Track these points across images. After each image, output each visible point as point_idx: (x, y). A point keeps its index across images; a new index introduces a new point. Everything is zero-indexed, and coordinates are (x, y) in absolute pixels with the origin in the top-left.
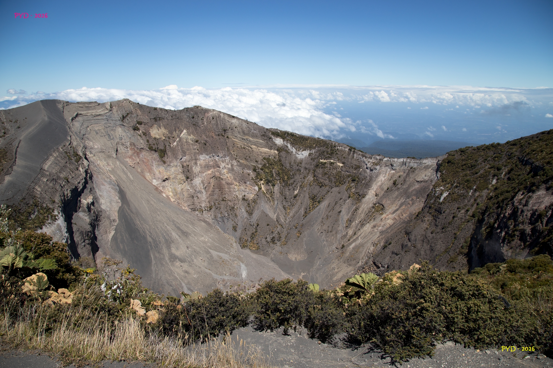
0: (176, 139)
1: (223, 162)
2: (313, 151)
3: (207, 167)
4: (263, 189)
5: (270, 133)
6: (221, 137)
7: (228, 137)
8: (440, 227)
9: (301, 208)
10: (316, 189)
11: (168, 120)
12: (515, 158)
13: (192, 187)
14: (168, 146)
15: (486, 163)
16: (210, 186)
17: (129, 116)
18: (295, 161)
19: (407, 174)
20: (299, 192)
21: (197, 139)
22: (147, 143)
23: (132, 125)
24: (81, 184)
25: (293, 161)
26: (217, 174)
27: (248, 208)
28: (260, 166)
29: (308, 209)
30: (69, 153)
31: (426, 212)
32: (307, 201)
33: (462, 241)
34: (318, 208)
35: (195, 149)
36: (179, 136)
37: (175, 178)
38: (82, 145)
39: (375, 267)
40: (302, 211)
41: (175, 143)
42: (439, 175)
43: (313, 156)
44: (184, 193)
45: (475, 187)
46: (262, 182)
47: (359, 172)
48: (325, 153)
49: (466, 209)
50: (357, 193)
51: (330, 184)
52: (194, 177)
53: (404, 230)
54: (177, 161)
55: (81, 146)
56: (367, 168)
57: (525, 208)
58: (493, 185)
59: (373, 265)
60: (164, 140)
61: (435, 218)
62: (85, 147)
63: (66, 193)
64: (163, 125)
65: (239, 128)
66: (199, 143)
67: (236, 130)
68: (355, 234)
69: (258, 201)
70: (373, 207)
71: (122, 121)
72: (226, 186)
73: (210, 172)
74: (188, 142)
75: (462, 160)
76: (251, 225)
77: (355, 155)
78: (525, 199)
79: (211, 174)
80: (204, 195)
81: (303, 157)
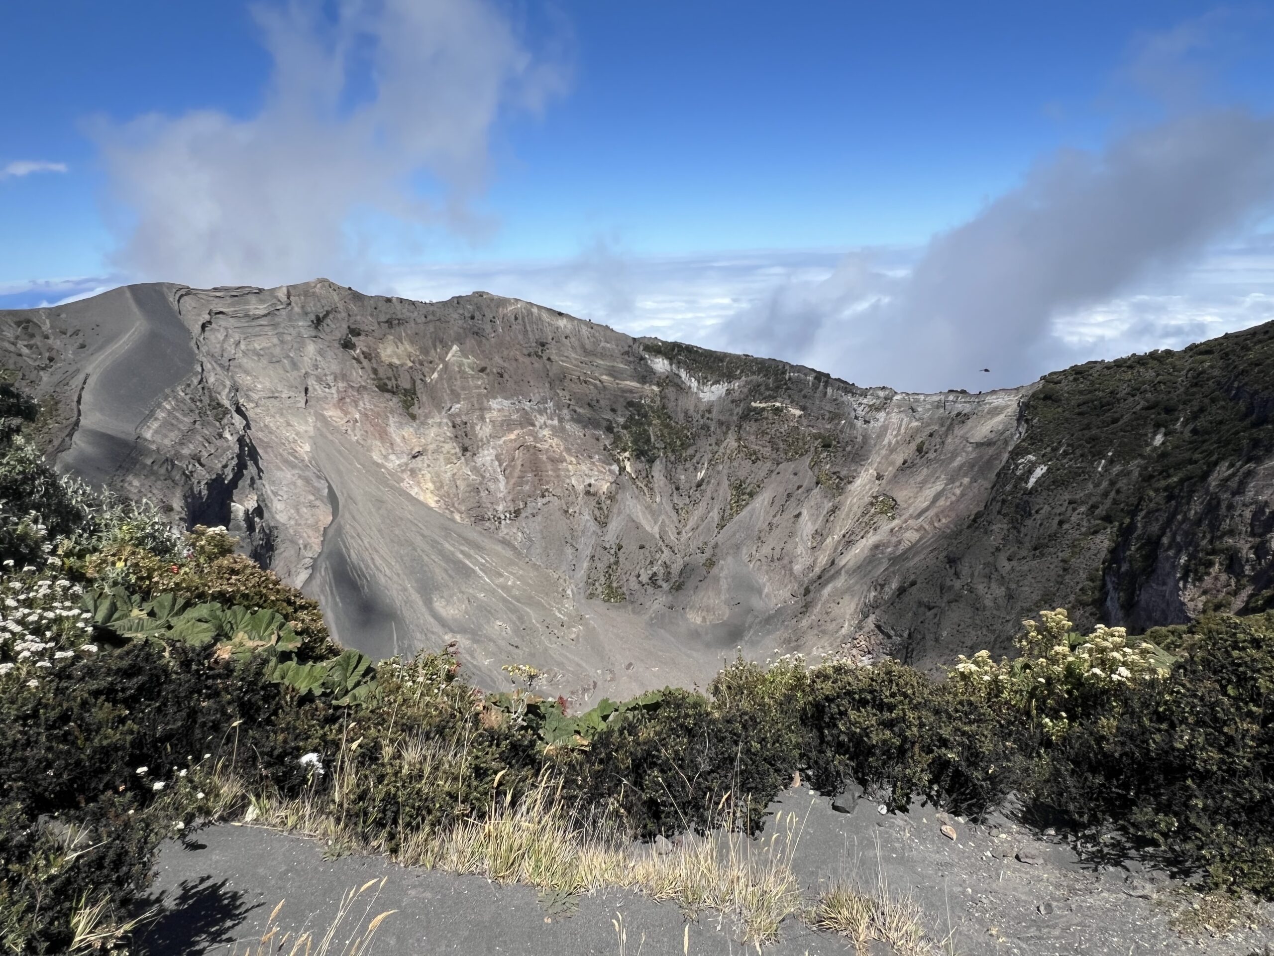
0: (438, 365)
1: (541, 413)
2: (736, 384)
3: (508, 425)
4: (628, 469)
5: (641, 348)
6: (534, 359)
7: (549, 359)
8: (1028, 545)
9: (712, 509)
10: (744, 468)
11: (416, 323)
12: (1210, 383)
13: (475, 469)
14: (418, 382)
15: (1136, 398)
16: (514, 467)
17: (331, 316)
18: (696, 406)
19: (948, 429)
20: (706, 474)
21: (483, 365)
22: (373, 376)
23: (339, 335)
24: (230, 468)
25: (692, 408)
26: (530, 440)
27: (597, 512)
28: (621, 420)
29: (728, 512)
30: (201, 401)
31: (995, 511)
32: (726, 492)
33: (1083, 575)
34: (749, 508)
35: (478, 387)
36: (442, 359)
37: (437, 451)
38: (228, 383)
39: (881, 636)
40: (715, 515)
41: (435, 375)
42: (1023, 429)
43: (737, 394)
44: (458, 482)
45: (1110, 454)
46: (627, 454)
47: (839, 427)
48: (763, 388)
49: (1090, 503)
50: (834, 473)
51: (774, 456)
52: (478, 448)
53: (945, 554)
54: (440, 413)
55: (225, 386)
56: (856, 418)
57: (1238, 498)
58: (1155, 448)
59: (877, 631)
60: (411, 368)
61: (1016, 525)
62: (236, 389)
63: (196, 490)
64: (407, 335)
65: (573, 340)
66: (488, 374)
67: (567, 342)
68: (833, 563)
69: (619, 497)
70: (872, 504)
71: (316, 328)
72: (549, 466)
73: (512, 436)
74: (465, 372)
75: (1081, 392)
76: (605, 549)
77: (829, 390)
78: (1237, 478)
79: (515, 440)
80: (502, 485)
81: (713, 398)
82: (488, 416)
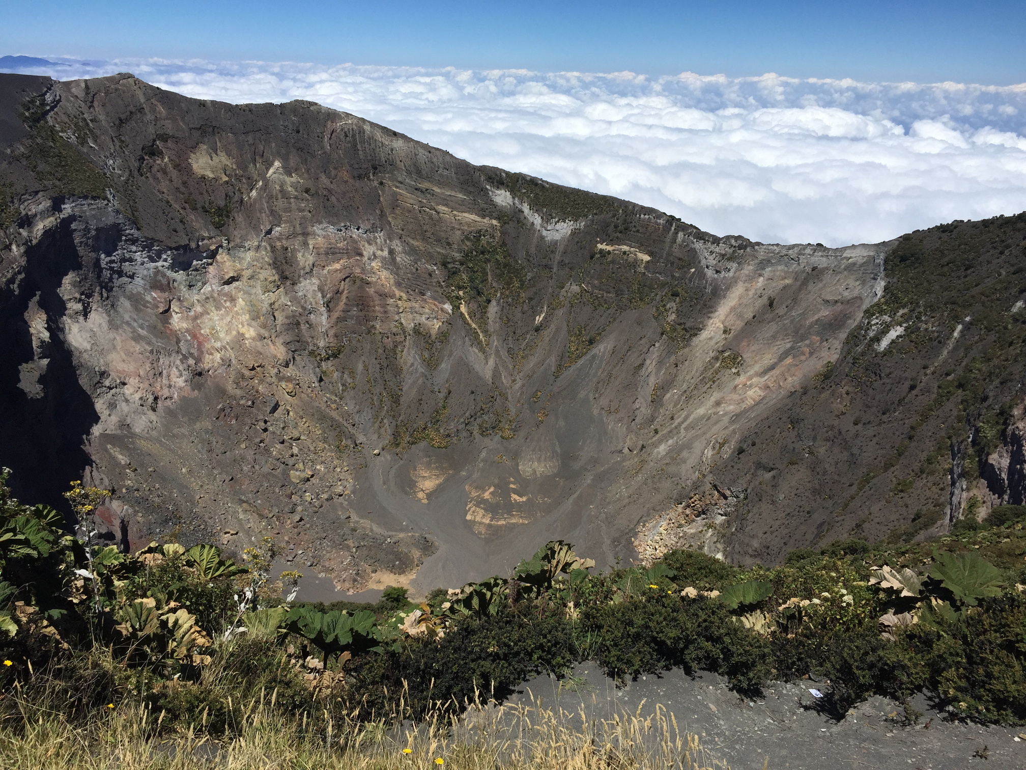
0: (257, 181)
1: (369, 242)
2: (582, 223)
3: (333, 254)
4: (463, 308)
5: (483, 177)
7: (381, 183)
8: (875, 409)
9: (549, 354)
11: (235, 134)
13: (294, 299)
14: (235, 199)
16: (338, 300)
17: (135, 117)
18: (538, 245)
19: (802, 284)
20: (545, 318)
21: (308, 184)
25: (534, 246)
26: (357, 271)
27: (426, 353)
28: (457, 255)
29: (566, 359)
31: (844, 372)
32: (564, 340)
34: (589, 355)
35: (302, 210)
36: (263, 176)
37: (253, 277)
40: (552, 363)
41: (254, 193)
43: (582, 234)
44: (276, 313)
45: (968, 319)
46: (461, 293)
47: (688, 276)
48: (610, 229)
50: (680, 324)
51: (618, 302)
52: (299, 277)
53: (788, 414)
54: (258, 235)
56: (707, 267)
60: (227, 182)
64: (223, 146)
65: (408, 163)
66: (313, 196)
67: (402, 166)
69: (451, 338)
70: (717, 359)
72: (377, 300)
73: (338, 266)
74: (286, 192)
76: (434, 392)
77: (680, 236)
79: (340, 270)
80: (324, 318)
81: (557, 236)
82: (311, 242)
